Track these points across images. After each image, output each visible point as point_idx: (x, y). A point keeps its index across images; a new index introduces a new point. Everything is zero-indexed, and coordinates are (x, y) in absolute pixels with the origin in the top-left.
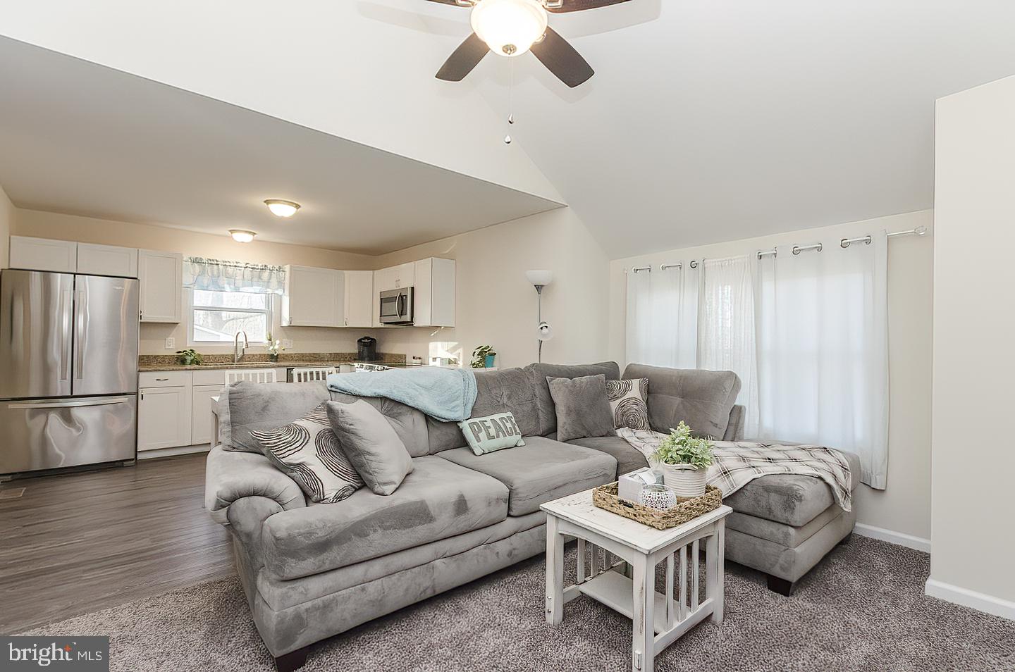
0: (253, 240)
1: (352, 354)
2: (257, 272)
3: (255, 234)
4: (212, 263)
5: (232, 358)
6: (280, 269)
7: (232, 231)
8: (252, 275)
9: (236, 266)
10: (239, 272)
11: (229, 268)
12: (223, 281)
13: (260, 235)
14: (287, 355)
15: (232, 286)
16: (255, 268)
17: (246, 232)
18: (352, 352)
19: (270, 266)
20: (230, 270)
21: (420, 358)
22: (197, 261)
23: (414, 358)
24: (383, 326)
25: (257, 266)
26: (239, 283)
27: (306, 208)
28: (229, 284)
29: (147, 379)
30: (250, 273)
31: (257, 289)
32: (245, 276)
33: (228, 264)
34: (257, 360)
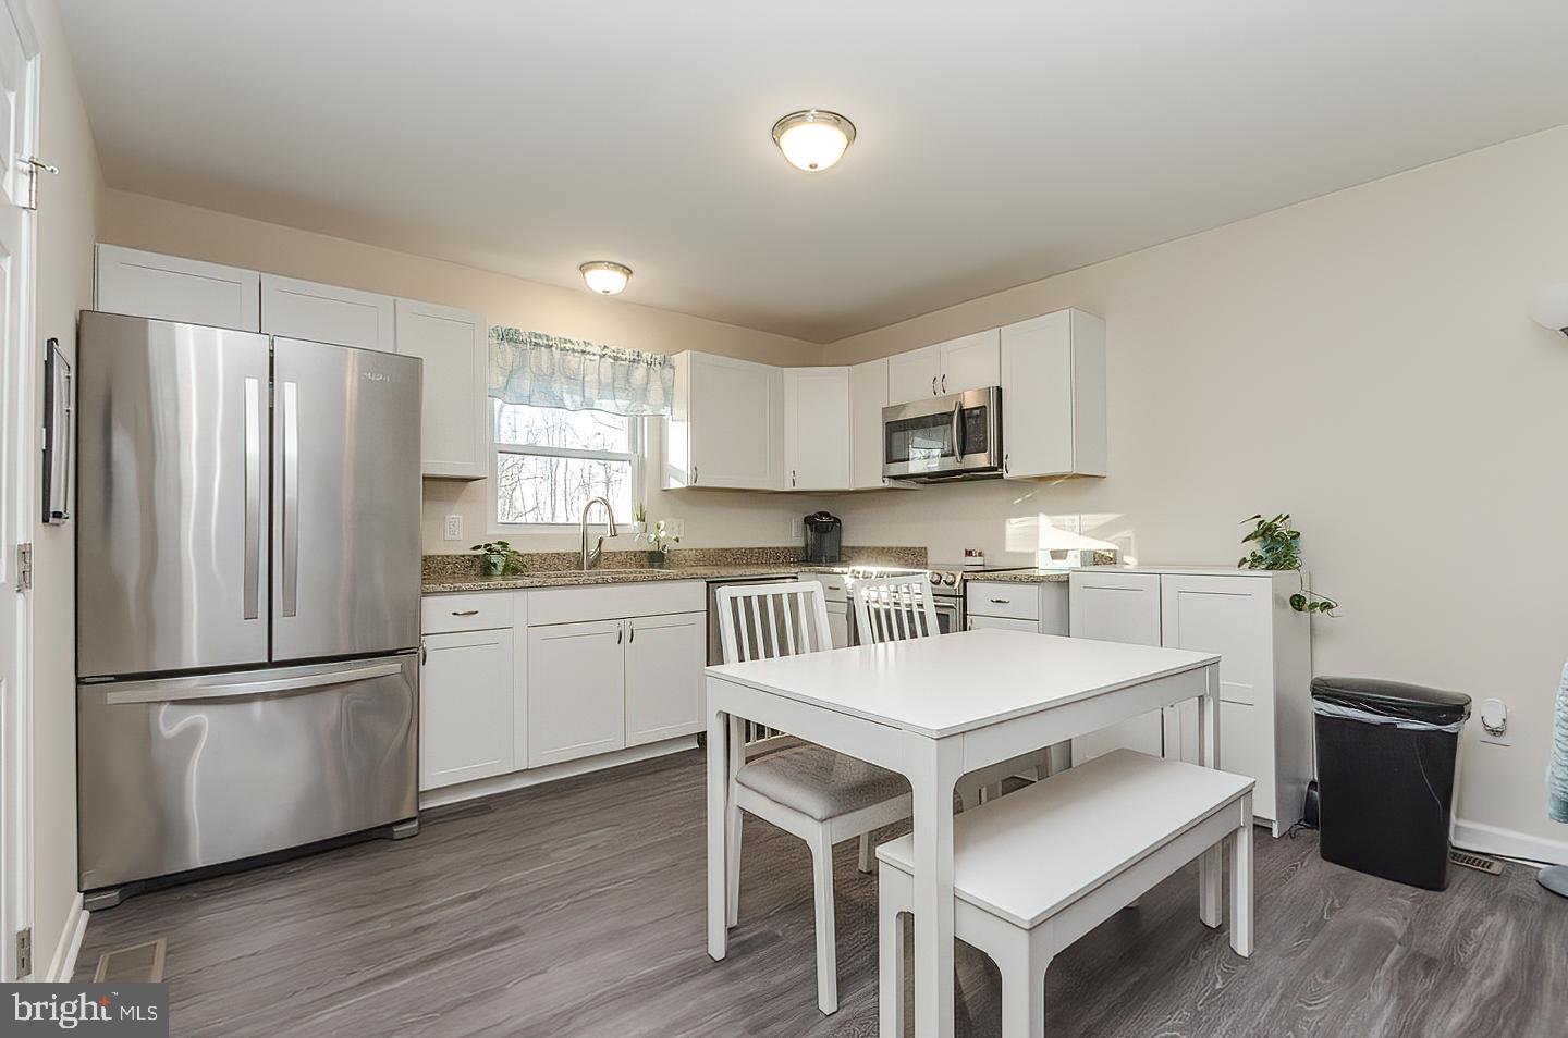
1: (789, 549)
2: (622, 366)
3: (632, 271)
4: (539, 342)
5: (577, 561)
6: (664, 363)
7: (583, 268)
8: (614, 374)
9: (583, 352)
10: (589, 366)
11: (570, 356)
12: (560, 385)
15: (578, 399)
16: (619, 359)
17: (612, 265)
18: (788, 545)
19: (646, 355)
20: (574, 360)
21: (980, 555)
22: (508, 337)
23: (969, 553)
24: (886, 485)
25: (623, 353)
26: (591, 392)
28: (571, 393)
29: (438, 611)
30: (609, 369)
31: (623, 403)
32: (603, 376)
33: (568, 346)
34: (624, 564)
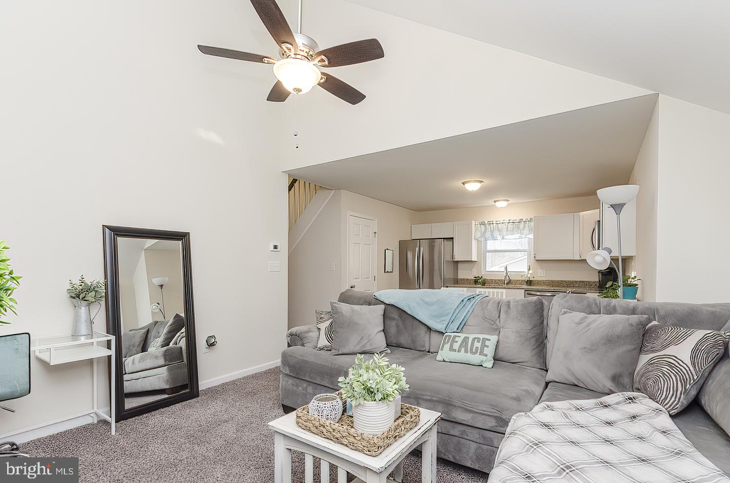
0: (508, 204)
2: (516, 225)
3: (509, 200)
4: (490, 223)
7: (495, 202)
9: (503, 223)
10: (504, 226)
12: (496, 234)
13: (512, 201)
14: (540, 281)
15: (502, 236)
16: (514, 222)
17: (502, 200)
19: (524, 219)
20: (500, 226)
22: (483, 224)
25: (516, 220)
26: (505, 233)
27: (487, 182)
28: (500, 235)
30: (512, 226)
31: (517, 236)
32: (509, 229)
33: (498, 222)
